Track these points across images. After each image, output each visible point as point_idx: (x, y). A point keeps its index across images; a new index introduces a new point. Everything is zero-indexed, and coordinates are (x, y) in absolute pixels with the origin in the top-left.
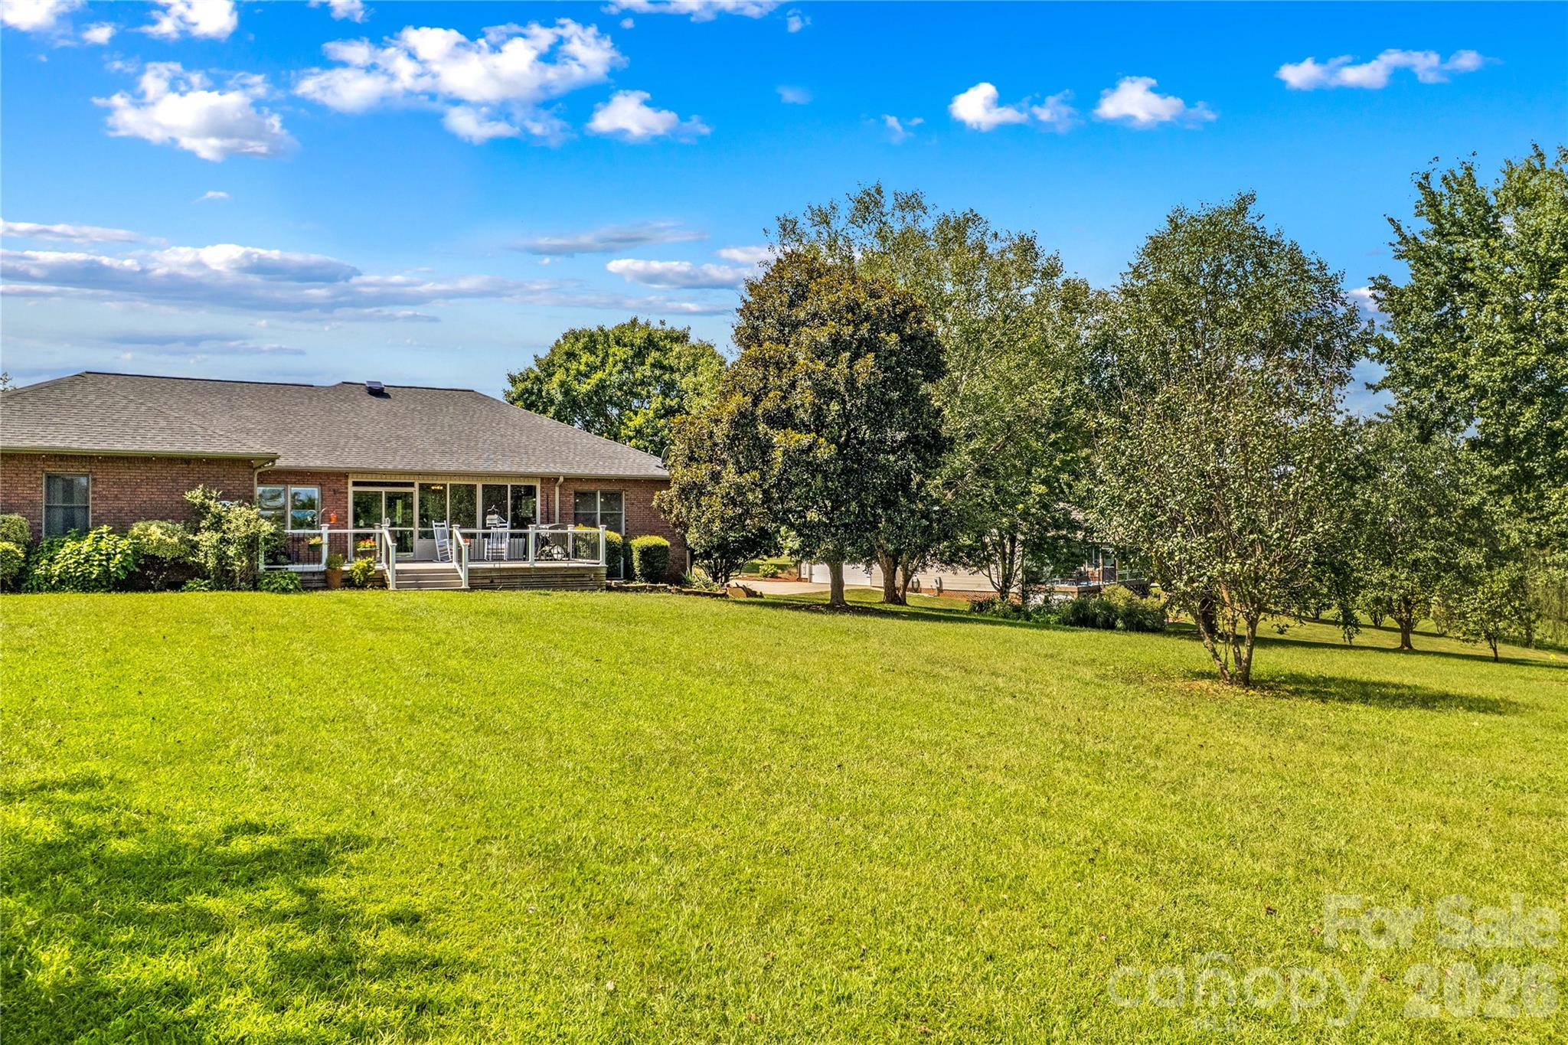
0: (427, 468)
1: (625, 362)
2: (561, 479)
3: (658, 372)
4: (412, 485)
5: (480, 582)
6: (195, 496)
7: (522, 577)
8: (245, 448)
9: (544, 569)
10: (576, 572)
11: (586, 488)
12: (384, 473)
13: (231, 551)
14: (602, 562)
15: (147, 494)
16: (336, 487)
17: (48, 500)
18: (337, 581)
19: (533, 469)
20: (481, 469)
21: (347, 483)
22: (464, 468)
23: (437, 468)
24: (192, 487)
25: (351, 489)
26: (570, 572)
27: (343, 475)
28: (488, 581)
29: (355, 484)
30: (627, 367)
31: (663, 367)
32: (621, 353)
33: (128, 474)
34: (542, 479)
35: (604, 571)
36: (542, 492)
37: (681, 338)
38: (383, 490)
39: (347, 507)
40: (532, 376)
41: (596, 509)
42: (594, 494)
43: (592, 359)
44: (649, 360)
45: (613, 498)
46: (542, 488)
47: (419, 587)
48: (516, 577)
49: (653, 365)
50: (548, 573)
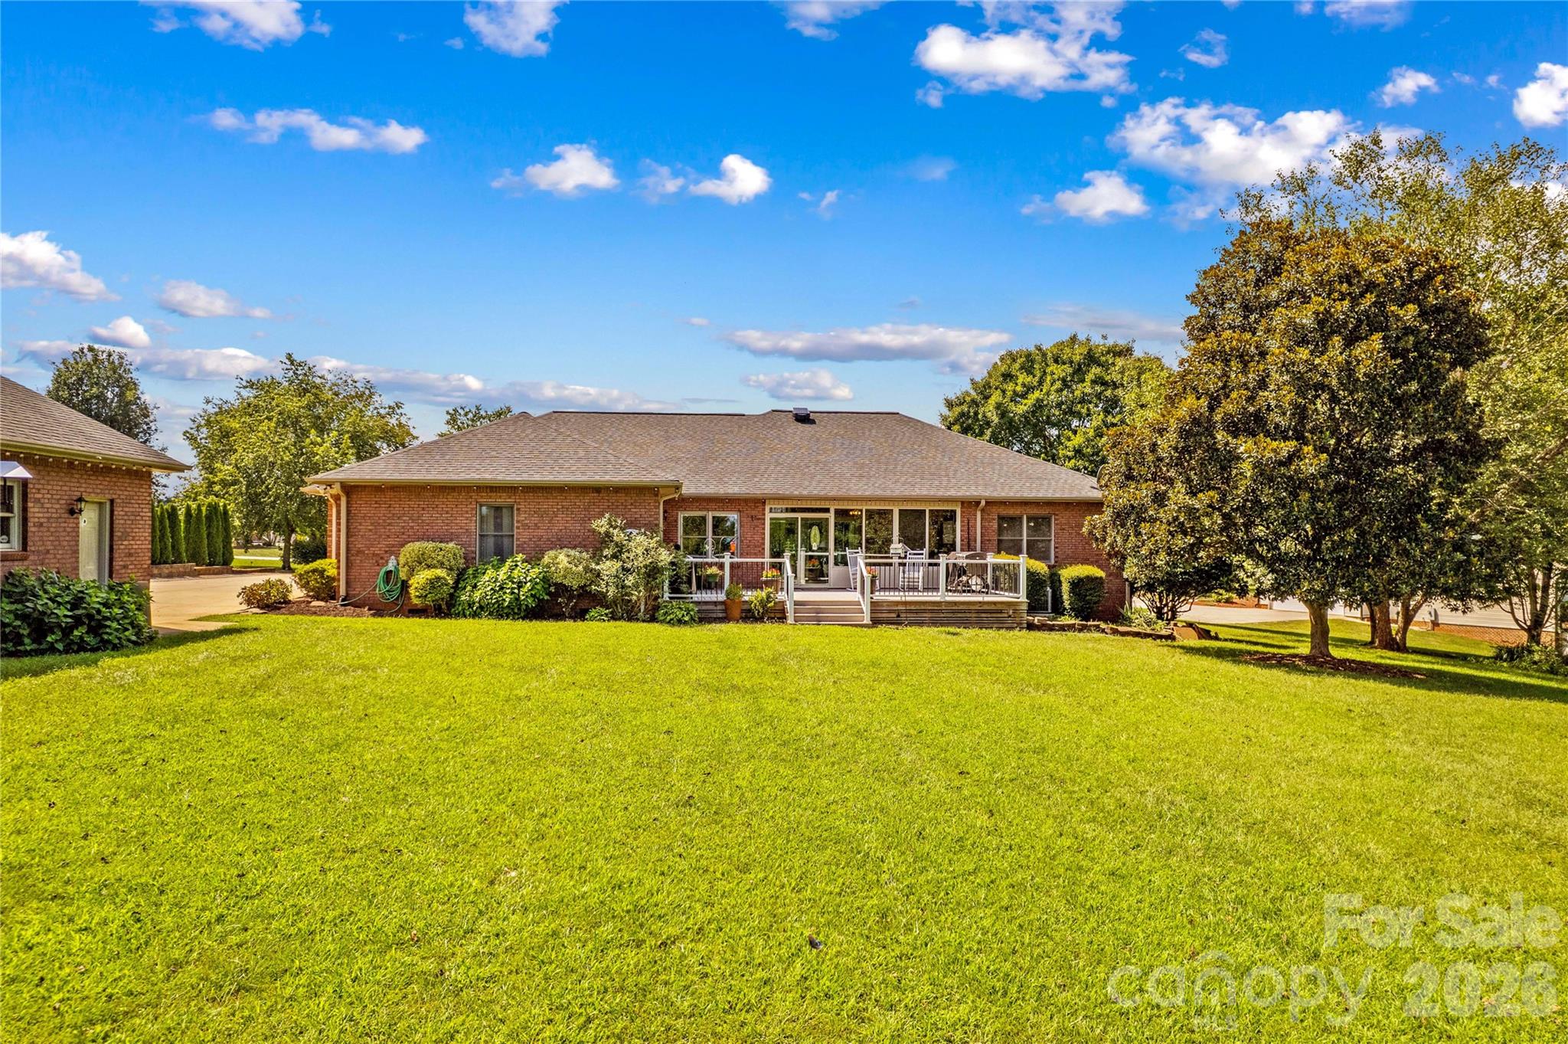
0: (842, 493)
1: (1064, 380)
2: (983, 503)
3: (1098, 388)
4: (827, 510)
5: (883, 617)
6: (601, 525)
7: (932, 611)
8: (649, 476)
9: (955, 603)
10: (993, 607)
11: (1011, 512)
12: (799, 498)
13: (630, 580)
14: (1022, 597)
15: (563, 523)
16: (753, 513)
17: (481, 529)
18: (736, 613)
19: (952, 493)
20: (897, 493)
21: (764, 510)
22: (879, 493)
23: (852, 494)
24: (601, 515)
25: (768, 516)
26: (986, 607)
27: (760, 502)
28: (894, 615)
29: (773, 511)
30: (1066, 384)
31: (1104, 383)
32: (1060, 371)
33: (547, 504)
34: (963, 503)
35: (1025, 607)
36: (962, 517)
37: (1126, 352)
38: (799, 516)
39: (764, 533)
40: (968, 399)
41: (1021, 535)
42: (1020, 518)
43: (1029, 379)
44: (1089, 377)
45: (1040, 523)
46: (962, 512)
47: (818, 621)
48: (924, 611)
49: (1094, 382)
50: (961, 607)
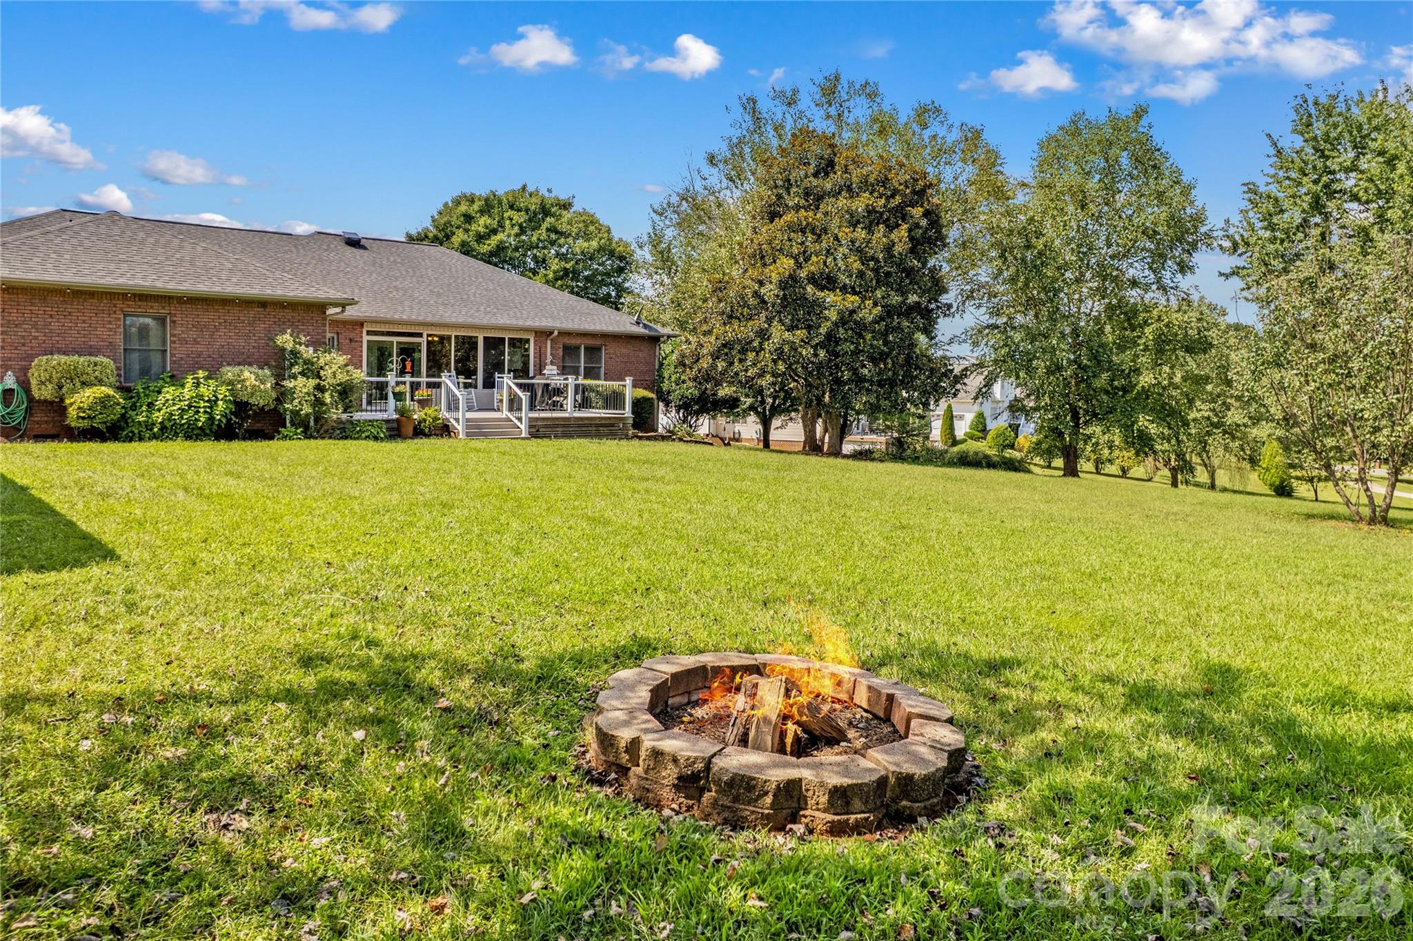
0: (436, 319)
1: (521, 226)
2: (556, 333)
3: (553, 236)
4: (420, 335)
5: (538, 431)
6: (285, 340)
7: (564, 426)
9: (581, 419)
10: (608, 422)
11: (573, 342)
12: (400, 323)
14: (628, 412)
15: (224, 339)
16: (352, 335)
17: (125, 344)
19: (529, 323)
20: (485, 322)
21: (362, 332)
22: (470, 320)
23: (448, 320)
24: (283, 332)
25: (366, 338)
26: (604, 422)
27: (359, 325)
29: (369, 333)
30: (523, 230)
31: (557, 232)
32: (520, 218)
33: (206, 317)
34: (536, 332)
35: (631, 421)
36: (535, 345)
37: (566, 206)
38: (395, 339)
39: (361, 356)
40: (431, 235)
41: (579, 362)
42: (578, 348)
43: (489, 221)
44: (545, 226)
45: (593, 351)
46: (535, 341)
47: (486, 435)
48: (557, 426)
49: (548, 230)
50: (586, 422)
